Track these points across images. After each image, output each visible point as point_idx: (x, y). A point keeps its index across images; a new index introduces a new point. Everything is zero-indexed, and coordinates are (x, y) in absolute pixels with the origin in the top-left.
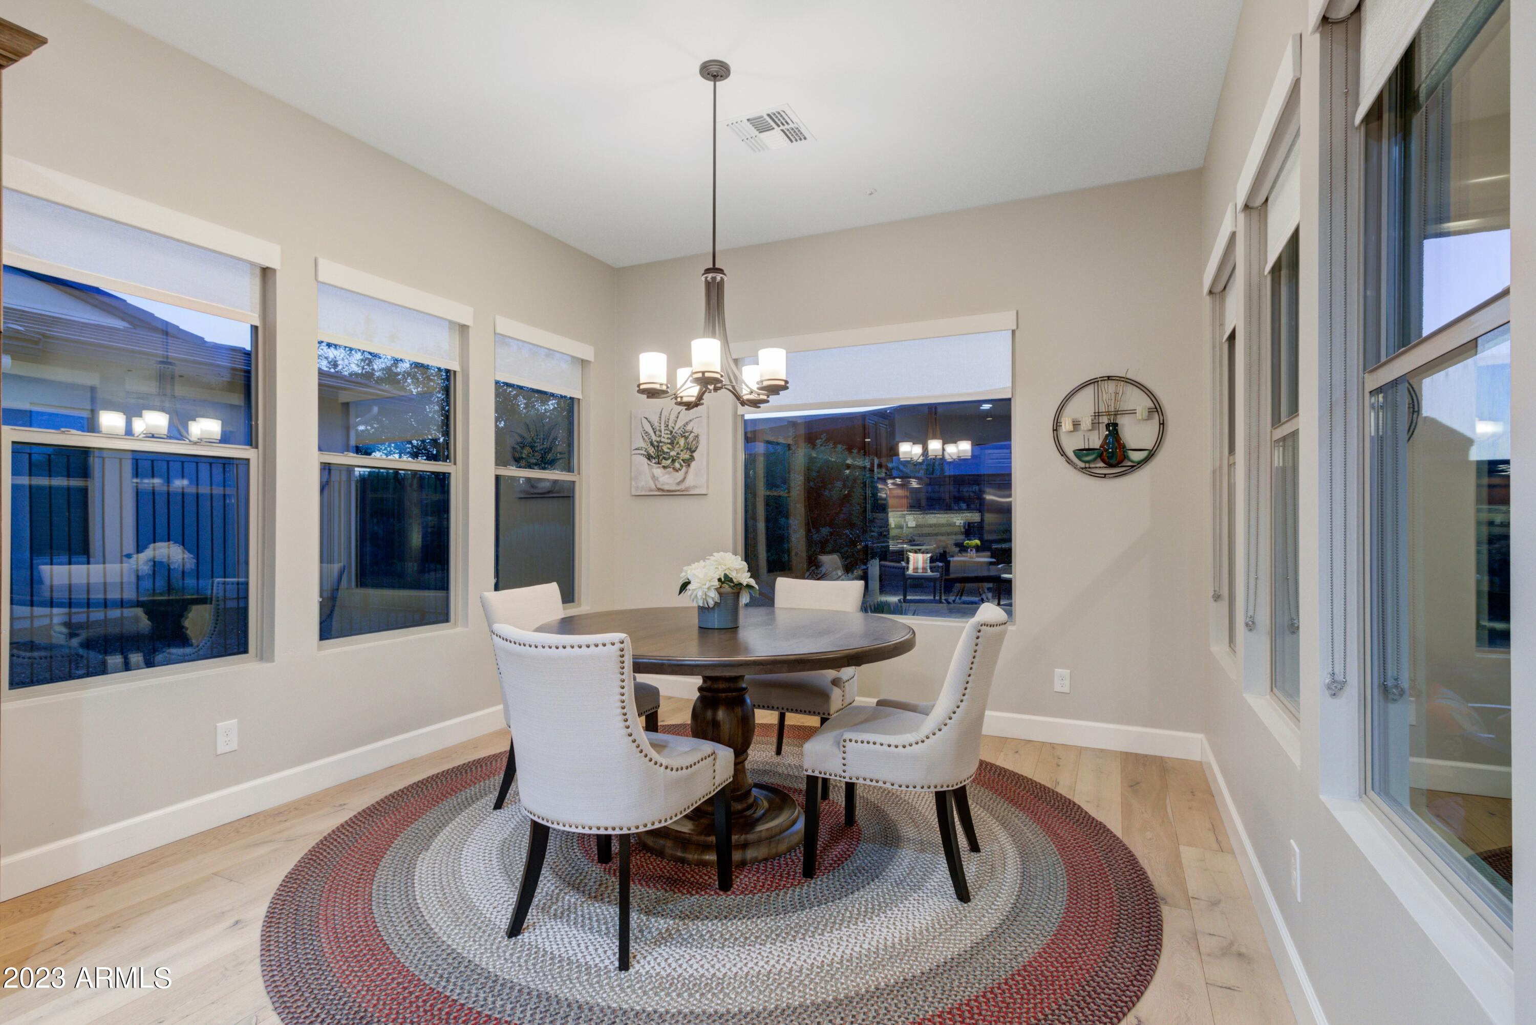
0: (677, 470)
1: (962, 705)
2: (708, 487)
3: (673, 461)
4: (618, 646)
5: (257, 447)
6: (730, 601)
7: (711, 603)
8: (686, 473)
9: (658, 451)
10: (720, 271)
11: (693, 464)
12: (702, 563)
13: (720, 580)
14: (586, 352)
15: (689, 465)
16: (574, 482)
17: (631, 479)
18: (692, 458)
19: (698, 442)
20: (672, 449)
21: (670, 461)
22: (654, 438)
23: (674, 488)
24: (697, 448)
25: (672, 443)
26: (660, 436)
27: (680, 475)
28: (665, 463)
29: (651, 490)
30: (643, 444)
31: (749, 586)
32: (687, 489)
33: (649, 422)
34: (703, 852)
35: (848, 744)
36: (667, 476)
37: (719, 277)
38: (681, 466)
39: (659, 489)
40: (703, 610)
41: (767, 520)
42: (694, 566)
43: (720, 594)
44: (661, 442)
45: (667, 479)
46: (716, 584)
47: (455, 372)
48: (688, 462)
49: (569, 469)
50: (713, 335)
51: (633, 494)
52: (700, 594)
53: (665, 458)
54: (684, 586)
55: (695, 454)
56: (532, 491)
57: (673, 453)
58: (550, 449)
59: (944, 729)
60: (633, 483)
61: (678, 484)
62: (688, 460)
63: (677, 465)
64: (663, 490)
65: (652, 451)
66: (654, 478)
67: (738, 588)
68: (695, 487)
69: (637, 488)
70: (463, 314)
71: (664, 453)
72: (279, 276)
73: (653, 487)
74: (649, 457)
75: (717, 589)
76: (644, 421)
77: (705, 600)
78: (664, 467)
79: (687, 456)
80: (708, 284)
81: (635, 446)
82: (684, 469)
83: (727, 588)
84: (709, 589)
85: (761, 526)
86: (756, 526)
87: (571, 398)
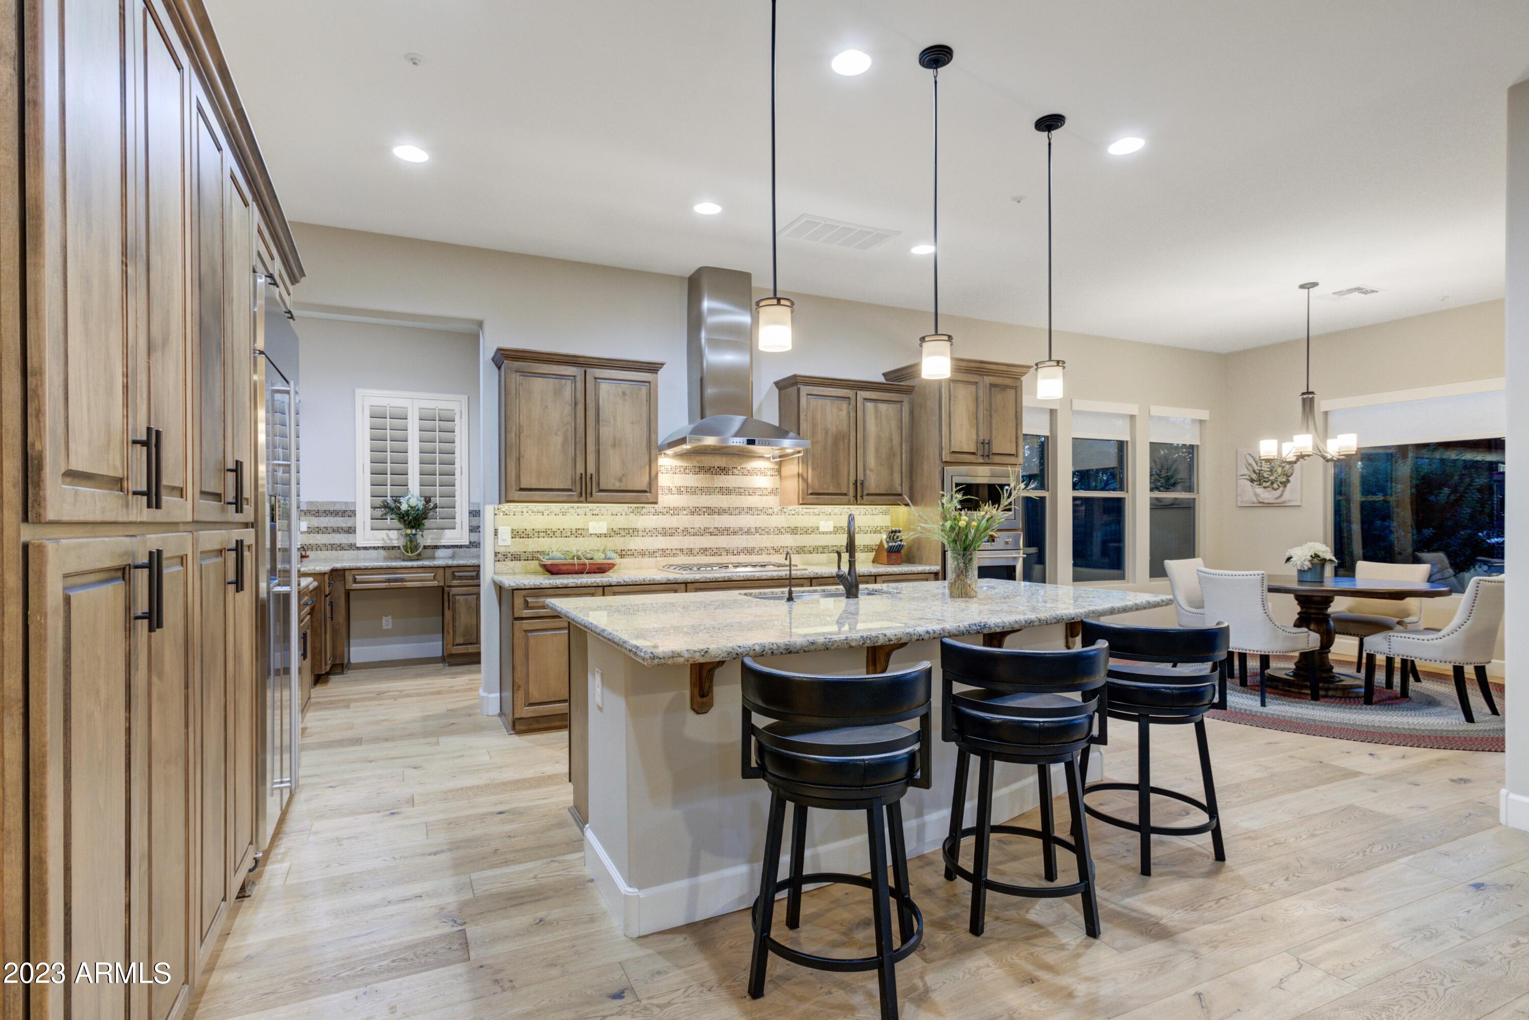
0: (1275, 490)
1: (1468, 622)
2: (1301, 501)
3: (1272, 483)
4: (1261, 576)
5: (1048, 491)
6: (1318, 568)
7: (1306, 568)
8: (1283, 491)
9: (1259, 476)
10: (1312, 393)
11: (1289, 485)
12: (1299, 548)
13: (1311, 556)
14: (1204, 415)
15: (1285, 486)
16: (1194, 499)
17: (1237, 496)
18: (1288, 481)
19: (1293, 470)
20: (1272, 475)
21: (1269, 483)
22: (1256, 468)
23: (1272, 501)
24: (1292, 474)
25: (1271, 471)
26: (1261, 466)
27: (1279, 492)
28: (1265, 484)
29: (1253, 503)
30: (1247, 472)
31: (1331, 560)
32: (1284, 502)
33: (1252, 457)
34: (1301, 689)
35: (1392, 638)
36: (1267, 493)
37: (1311, 396)
38: (1279, 486)
39: (1260, 502)
40: (1301, 572)
41: (1363, 522)
42: (1295, 549)
43: (1312, 564)
44: (1261, 470)
45: (1267, 495)
46: (1310, 558)
47: (1127, 442)
48: (1285, 484)
49: (1190, 489)
50: (1308, 431)
51: (1239, 505)
52: (1299, 563)
53: (1265, 481)
54: (1289, 559)
55: (1290, 479)
56: (1159, 504)
57: (1272, 478)
58: (1172, 477)
59: (1455, 633)
60: (1239, 498)
61: (1277, 498)
62: (1285, 482)
63: (1275, 486)
64: (1263, 503)
65: (1254, 476)
66: (1256, 495)
67: (1324, 561)
68: (1290, 501)
69: (1242, 502)
70: (1133, 409)
71: (1264, 478)
72: (1059, 413)
73: (1255, 501)
74: (1252, 481)
75: (1310, 561)
76: (1248, 457)
77: (1302, 566)
78: (1265, 488)
79: (1284, 480)
80: (1304, 400)
81: (1240, 474)
82: (1281, 489)
83: (1316, 560)
84: (1305, 560)
85: (1356, 527)
86: (1350, 528)
87: (1190, 445)
